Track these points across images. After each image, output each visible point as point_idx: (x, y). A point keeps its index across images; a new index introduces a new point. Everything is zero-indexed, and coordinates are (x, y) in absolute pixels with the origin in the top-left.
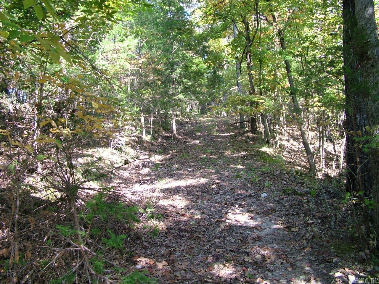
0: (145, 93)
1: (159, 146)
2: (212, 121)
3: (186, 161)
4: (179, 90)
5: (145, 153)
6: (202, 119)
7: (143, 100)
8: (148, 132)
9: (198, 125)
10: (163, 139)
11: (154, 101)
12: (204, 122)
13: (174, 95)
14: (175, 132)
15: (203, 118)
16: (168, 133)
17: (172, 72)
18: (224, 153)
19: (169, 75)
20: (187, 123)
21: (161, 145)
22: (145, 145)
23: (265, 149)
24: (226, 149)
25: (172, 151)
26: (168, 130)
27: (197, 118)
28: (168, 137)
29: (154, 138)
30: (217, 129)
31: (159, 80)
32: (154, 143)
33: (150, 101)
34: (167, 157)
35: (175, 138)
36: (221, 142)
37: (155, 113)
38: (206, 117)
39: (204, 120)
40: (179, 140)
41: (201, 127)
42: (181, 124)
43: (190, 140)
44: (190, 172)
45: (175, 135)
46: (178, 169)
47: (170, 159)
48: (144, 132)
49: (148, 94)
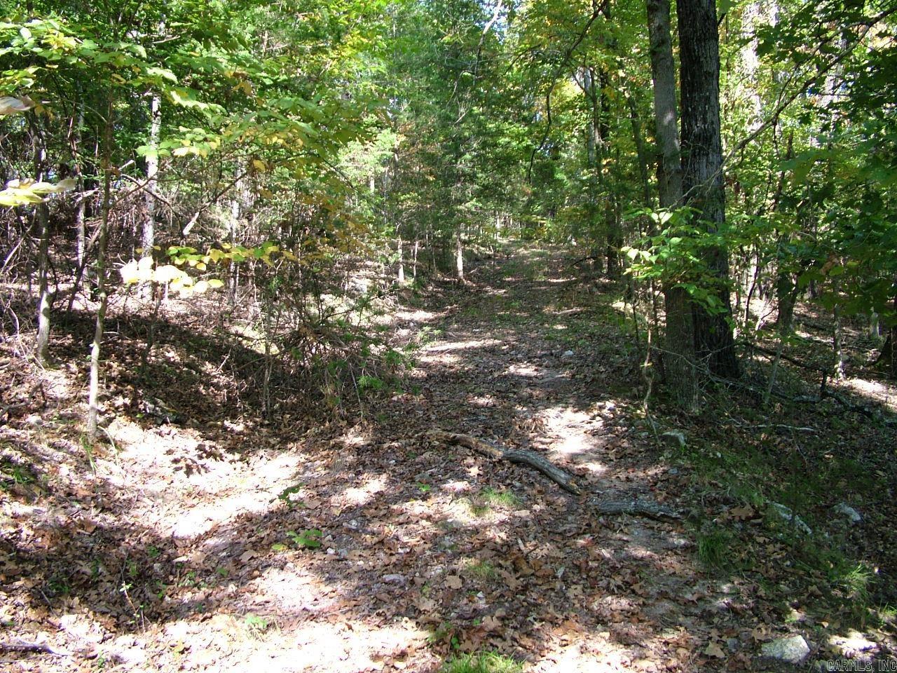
0: (405, 200)
1: (428, 297)
2: (540, 255)
3: (474, 319)
4: (469, 192)
5: (403, 308)
6: (522, 251)
7: (401, 211)
8: (408, 272)
9: (511, 263)
10: (437, 286)
11: (421, 215)
12: (524, 257)
13: (460, 202)
14: (461, 274)
15: (526, 248)
16: (449, 276)
17: (456, 159)
18: (542, 309)
19: (451, 163)
20: (489, 257)
21: (433, 296)
22: (403, 294)
23: (619, 305)
24: (548, 303)
25: (451, 305)
26: (448, 270)
27: (513, 248)
28: (447, 283)
29: (420, 284)
30: (546, 269)
31: (431, 174)
32: (420, 292)
33: (413, 214)
34: (443, 314)
35: (459, 285)
36: (545, 292)
37: (423, 237)
38: (532, 247)
39: (526, 252)
40: (467, 289)
41: (517, 267)
42: (477, 260)
43: (489, 288)
44: (475, 333)
45: (460, 280)
46: (456, 330)
47: (446, 318)
48: (401, 271)
49: (408, 201)
